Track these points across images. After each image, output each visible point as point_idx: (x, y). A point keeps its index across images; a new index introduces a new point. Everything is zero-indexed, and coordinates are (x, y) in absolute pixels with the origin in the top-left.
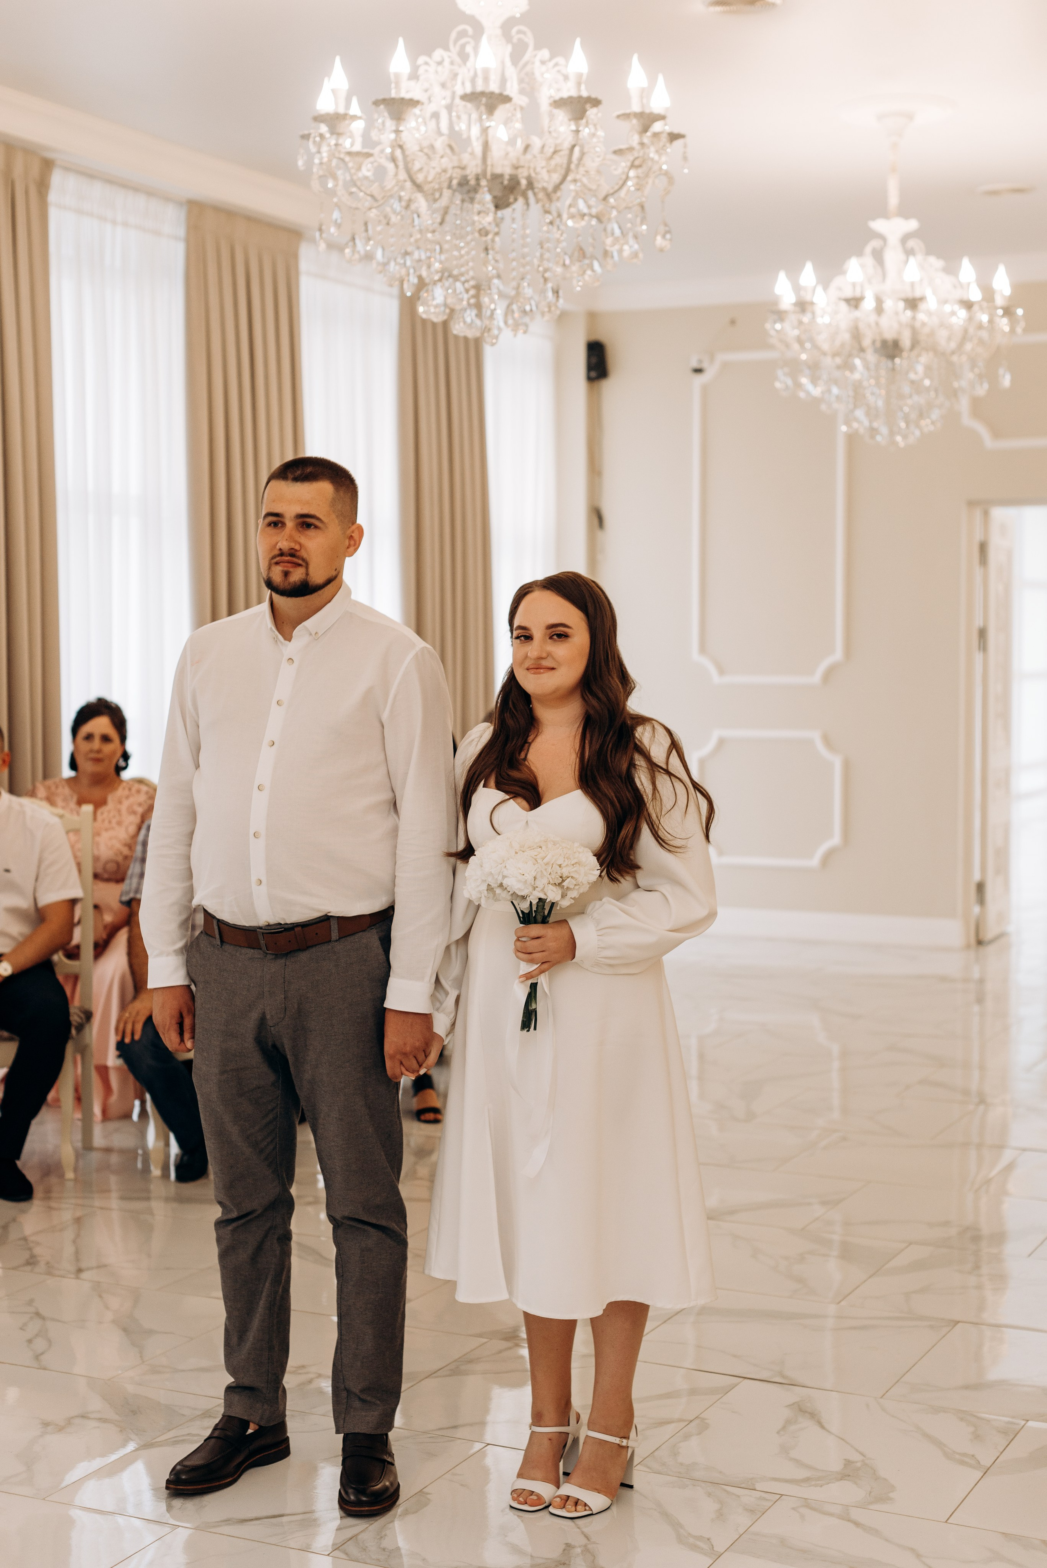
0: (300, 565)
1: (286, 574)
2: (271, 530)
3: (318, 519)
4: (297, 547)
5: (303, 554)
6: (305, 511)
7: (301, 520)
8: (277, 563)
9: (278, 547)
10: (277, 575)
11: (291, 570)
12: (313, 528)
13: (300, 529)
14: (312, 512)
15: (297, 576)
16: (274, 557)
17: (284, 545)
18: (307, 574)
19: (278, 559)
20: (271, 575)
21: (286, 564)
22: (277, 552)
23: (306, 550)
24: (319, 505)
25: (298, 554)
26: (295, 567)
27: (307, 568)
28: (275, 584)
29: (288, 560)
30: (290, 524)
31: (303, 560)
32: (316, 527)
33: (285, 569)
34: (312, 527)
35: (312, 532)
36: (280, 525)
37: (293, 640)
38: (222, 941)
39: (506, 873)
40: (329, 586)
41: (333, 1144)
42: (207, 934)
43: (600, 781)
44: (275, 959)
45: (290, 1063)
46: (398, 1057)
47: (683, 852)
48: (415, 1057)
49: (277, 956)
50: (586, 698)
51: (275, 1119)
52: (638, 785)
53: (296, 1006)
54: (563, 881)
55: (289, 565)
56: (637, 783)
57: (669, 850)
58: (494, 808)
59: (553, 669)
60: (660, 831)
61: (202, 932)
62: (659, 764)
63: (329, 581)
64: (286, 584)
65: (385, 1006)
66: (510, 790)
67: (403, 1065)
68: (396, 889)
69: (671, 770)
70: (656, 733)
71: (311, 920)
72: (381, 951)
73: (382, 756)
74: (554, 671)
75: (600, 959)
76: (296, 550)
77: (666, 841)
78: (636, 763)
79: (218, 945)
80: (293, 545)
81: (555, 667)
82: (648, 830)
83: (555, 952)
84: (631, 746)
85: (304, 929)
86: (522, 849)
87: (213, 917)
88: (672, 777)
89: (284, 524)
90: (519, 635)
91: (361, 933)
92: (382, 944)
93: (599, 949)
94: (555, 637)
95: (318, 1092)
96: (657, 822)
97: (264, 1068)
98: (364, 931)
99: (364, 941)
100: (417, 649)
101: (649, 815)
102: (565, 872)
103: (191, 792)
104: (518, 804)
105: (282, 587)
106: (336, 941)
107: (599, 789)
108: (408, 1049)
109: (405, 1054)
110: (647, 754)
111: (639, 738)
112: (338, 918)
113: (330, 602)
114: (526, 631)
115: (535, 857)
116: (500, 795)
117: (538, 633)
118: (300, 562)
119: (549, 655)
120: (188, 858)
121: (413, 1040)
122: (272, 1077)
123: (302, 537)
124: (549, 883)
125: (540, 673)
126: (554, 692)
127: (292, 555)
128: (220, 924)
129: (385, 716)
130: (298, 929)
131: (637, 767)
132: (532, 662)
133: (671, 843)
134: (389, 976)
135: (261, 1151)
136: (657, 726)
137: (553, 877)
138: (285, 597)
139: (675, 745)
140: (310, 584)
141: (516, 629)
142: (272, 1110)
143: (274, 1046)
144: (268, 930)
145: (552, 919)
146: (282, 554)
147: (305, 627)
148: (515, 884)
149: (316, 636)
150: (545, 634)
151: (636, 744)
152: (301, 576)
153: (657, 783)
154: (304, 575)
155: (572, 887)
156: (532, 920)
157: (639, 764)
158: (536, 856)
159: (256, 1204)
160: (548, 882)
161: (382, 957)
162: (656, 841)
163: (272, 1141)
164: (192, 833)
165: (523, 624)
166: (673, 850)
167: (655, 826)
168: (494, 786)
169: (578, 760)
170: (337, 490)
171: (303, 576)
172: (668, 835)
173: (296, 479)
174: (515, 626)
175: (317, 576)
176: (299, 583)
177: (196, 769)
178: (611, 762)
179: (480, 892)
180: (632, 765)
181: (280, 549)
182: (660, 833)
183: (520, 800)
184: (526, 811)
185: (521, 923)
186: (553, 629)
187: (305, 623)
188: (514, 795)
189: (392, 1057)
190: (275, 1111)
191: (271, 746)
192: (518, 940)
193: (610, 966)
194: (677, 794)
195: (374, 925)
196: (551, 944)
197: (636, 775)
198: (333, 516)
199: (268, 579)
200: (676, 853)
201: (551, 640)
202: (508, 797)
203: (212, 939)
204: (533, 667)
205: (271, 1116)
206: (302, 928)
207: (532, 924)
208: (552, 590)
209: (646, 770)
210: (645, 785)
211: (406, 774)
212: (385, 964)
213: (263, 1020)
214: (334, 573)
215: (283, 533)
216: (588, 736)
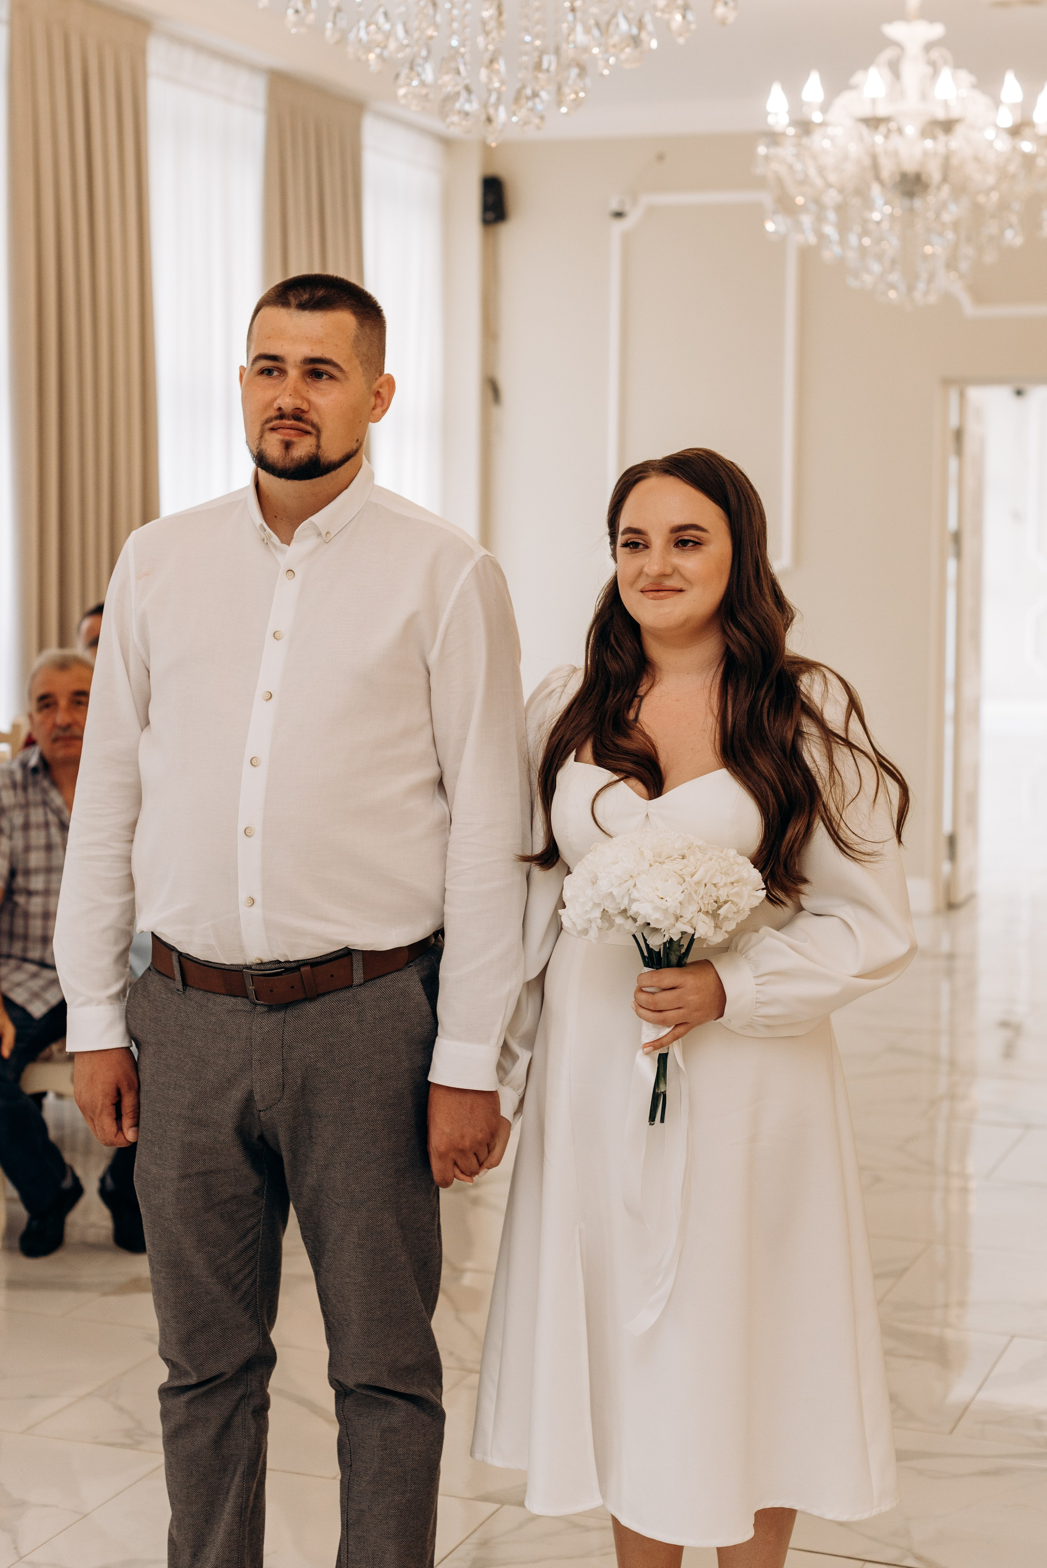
0: (308, 433)
1: (287, 445)
2: (264, 380)
3: (335, 365)
4: (305, 407)
5: (313, 416)
6: (317, 353)
7: (310, 366)
8: (273, 429)
9: (276, 406)
10: (273, 449)
11: (295, 439)
12: (327, 379)
13: (308, 380)
14: (328, 356)
15: (303, 449)
16: (268, 421)
17: (287, 402)
18: (318, 447)
19: (275, 423)
20: (264, 446)
21: (288, 431)
22: (272, 413)
23: (317, 410)
24: (337, 345)
25: (306, 416)
26: (301, 436)
27: (318, 437)
28: (270, 461)
29: (291, 425)
30: (293, 373)
31: (314, 425)
32: (332, 377)
33: (287, 438)
34: (325, 377)
35: (324, 384)
36: (275, 373)
37: (292, 543)
38: (185, 984)
39: (635, 894)
40: (347, 464)
41: (347, 1280)
42: (158, 972)
43: (757, 758)
44: (268, 1011)
45: (286, 1160)
46: (452, 1155)
47: (875, 862)
48: (475, 1154)
49: (271, 1008)
50: (730, 633)
51: (255, 1241)
52: (808, 763)
53: (299, 1081)
54: (719, 908)
55: (292, 432)
56: (806, 759)
57: (853, 858)
58: (597, 795)
59: (681, 591)
60: (841, 830)
61: (149, 969)
62: (837, 732)
63: (348, 458)
64: (288, 461)
65: (430, 1079)
66: (619, 767)
67: (458, 1166)
68: (447, 909)
69: (851, 739)
70: (829, 686)
71: (324, 956)
72: (423, 998)
73: (428, 716)
74: (681, 594)
75: (756, 1018)
76: (303, 411)
77: (850, 845)
78: (805, 730)
79: (178, 990)
80: (299, 403)
81: (684, 588)
82: (824, 829)
83: (697, 1010)
84: (798, 706)
85: (315, 969)
86: (659, 860)
87: (172, 949)
88: (854, 751)
89: (283, 372)
90: (629, 542)
91: (395, 974)
92: (425, 989)
93: (757, 1004)
94: (680, 545)
95: (326, 1204)
96: (837, 817)
97: (246, 1170)
98: (398, 970)
99: (401, 985)
100: (477, 558)
101: (825, 806)
102: (723, 894)
103: (136, 764)
104: (632, 788)
105: (280, 464)
106: (360, 985)
107: (754, 768)
108: (467, 1143)
109: (462, 1152)
110: (819, 716)
111: (806, 693)
112: (364, 953)
113: (346, 488)
114: (640, 536)
115: (681, 873)
116: (605, 775)
117: (658, 539)
118: (309, 428)
119: (676, 570)
120: (129, 860)
121: (473, 1133)
122: (255, 1181)
123: (311, 392)
124: (700, 911)
125: (661, 598)
126: (683, 624)
127: (298, 418)
128: (181, 958)
129: (433, 658)
130: (306, 969)
131: (806, 736)
132: (650, 580)
133: (856, 847)
134: (436, 1035)
135: (235, 1289)
136: (829, 676)
137: (706, 902)
138: (283, 479)
139: (854, 705)
140: (322, 460)
141: (624, 533)
142: (253, 1228)
143: (262, 1138)
144: (261, 970)
145: (690, 959)
146: (281, 415)
147: (314, 526)
148: (646, 911)
149: (325, 537)
150: (669, 541)
151: (803, 703)
152: (309, 449)
153: (835, 758)
154: (314, 447)
155: (730, 916)
156: (664, 961)
157: (809, 732)
158: (681, 870)
159: (226, 1364)
160: (698, 909)
161: (427, 1008)
162: (835, 846)
163: (250, 1273)
164: (134, 824)
165: (635, 526)
166: (860, 858)
167: (834, 823)
168: (592, 760)
169: (718, 726)
170: (361, 324)
171: (313, 450)
172: (854, 836)
173: (303, 306)
174: (621, 529)
175: (332, 451)
176: (306, 459)
177: (142, 730)
178: (770, 731)
179: (590, 921)
180: (799, 733)
181: (280, 409)
182: (842, 834)
183: (634, 782)
184: (646, 799)
185: (647, 965)
186: (681, 533)
187: (313, 519)
188: (626, 775)
189: (442, 1156)
190: (255, 1230)
191: (267, 700)
192: (640, 990)
193: (768, 1026)
194: (862, 775)
195: (412, 961)
196: (691, 998)
197: (804, 747)
198: (356, 362)
199: (259, 453)
200: (863, 863)
201: (676, 549)
202: (616, 778)
203: (169, 980)
204: (650, 588)
205: (250, 1237)
206: (312, 967)
207: (664, 968)
208: (678, 477)
209: (819, 741)
210: (818, 763)
211: (463, 740)
212: (430, 1019)
213: (249, 1100)
214: (355, 446)
215: (284, 385)
216: (730, 691)
